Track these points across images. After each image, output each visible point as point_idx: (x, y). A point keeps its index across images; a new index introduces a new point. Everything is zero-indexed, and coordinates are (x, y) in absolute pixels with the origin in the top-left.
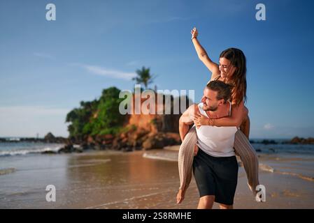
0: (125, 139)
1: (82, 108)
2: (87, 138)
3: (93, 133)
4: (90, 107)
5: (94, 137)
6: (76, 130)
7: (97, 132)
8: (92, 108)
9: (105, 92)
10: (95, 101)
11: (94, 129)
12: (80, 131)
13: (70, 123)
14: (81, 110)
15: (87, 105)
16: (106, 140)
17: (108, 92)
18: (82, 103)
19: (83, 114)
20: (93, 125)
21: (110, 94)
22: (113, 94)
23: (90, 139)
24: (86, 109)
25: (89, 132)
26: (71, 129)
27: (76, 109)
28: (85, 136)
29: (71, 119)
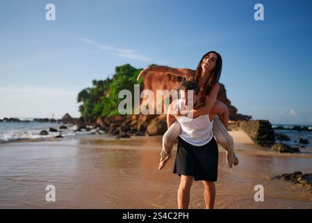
0: (135, 122)
1: (95, 87)
2: (96, 119)
3: (103, 114)
4: (103, 86)
5: (103, 119)
6: (86, 110)
7: (107, 113)
8: (105, 87)
9: (118, 69)
10: (108, 79)
11: (104, 110)
12: (90, 112)
13: (82, 103)
14: (93, 89)
15: (100, 84)
16: (115, 122)
17: (121, 70)
18: (95, 82)
19: (95, 93)
20: (104, 105)
21: (122, 72)
22: (126, 72)
23: (99, 121)
24: (98, 88)
25: (99, 113)
26: (82, 109)
27: (88, 89)
28: (94, 118)
29: (82, 99)
